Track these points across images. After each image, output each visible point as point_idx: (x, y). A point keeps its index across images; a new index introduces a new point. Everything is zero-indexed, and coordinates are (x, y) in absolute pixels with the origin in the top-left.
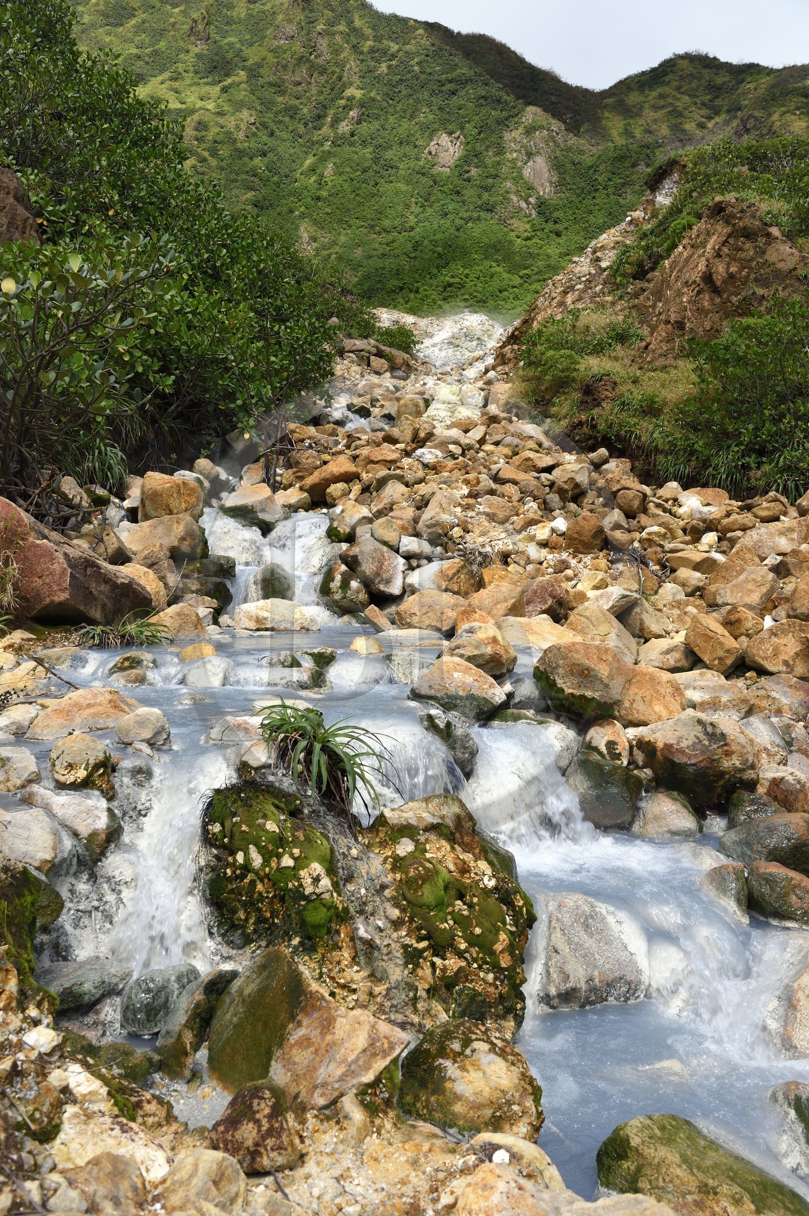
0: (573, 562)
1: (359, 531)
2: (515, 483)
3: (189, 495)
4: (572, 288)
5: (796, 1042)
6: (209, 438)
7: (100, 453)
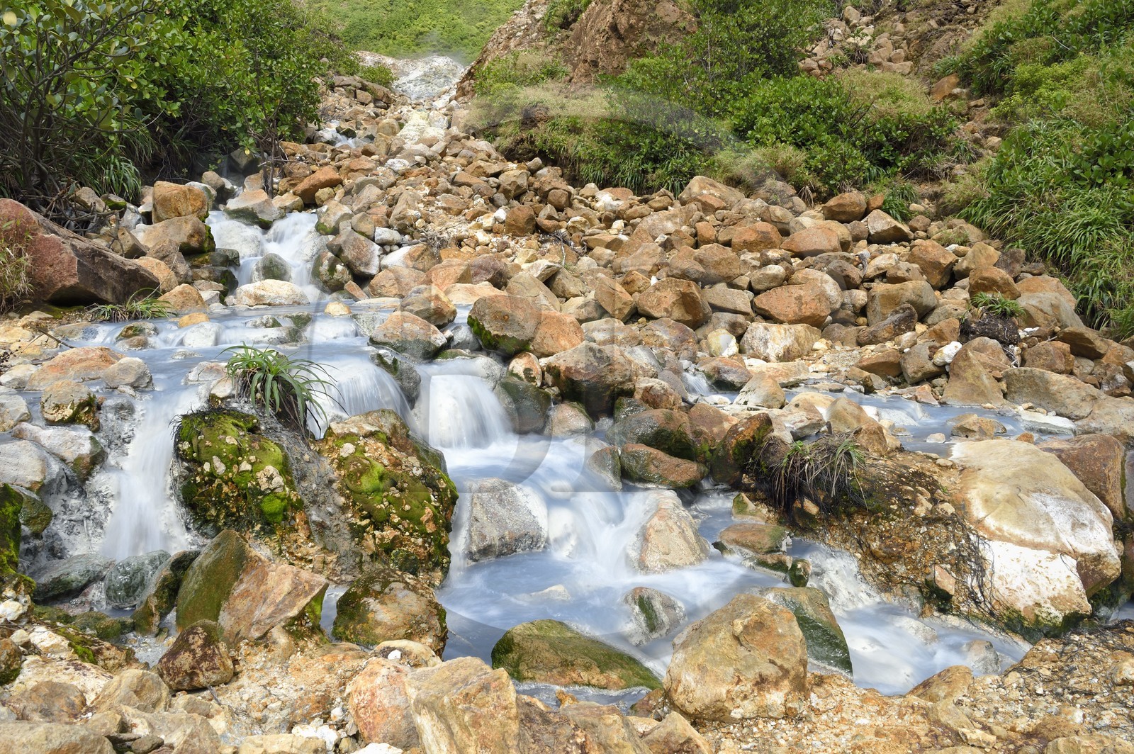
0: (512, 243)
1: (342, 225)
2: (469, 185)
3: (195, 200)
4: (514, 35)
5: (648, 563)
6: (216, 155)
7: (115, 167)
